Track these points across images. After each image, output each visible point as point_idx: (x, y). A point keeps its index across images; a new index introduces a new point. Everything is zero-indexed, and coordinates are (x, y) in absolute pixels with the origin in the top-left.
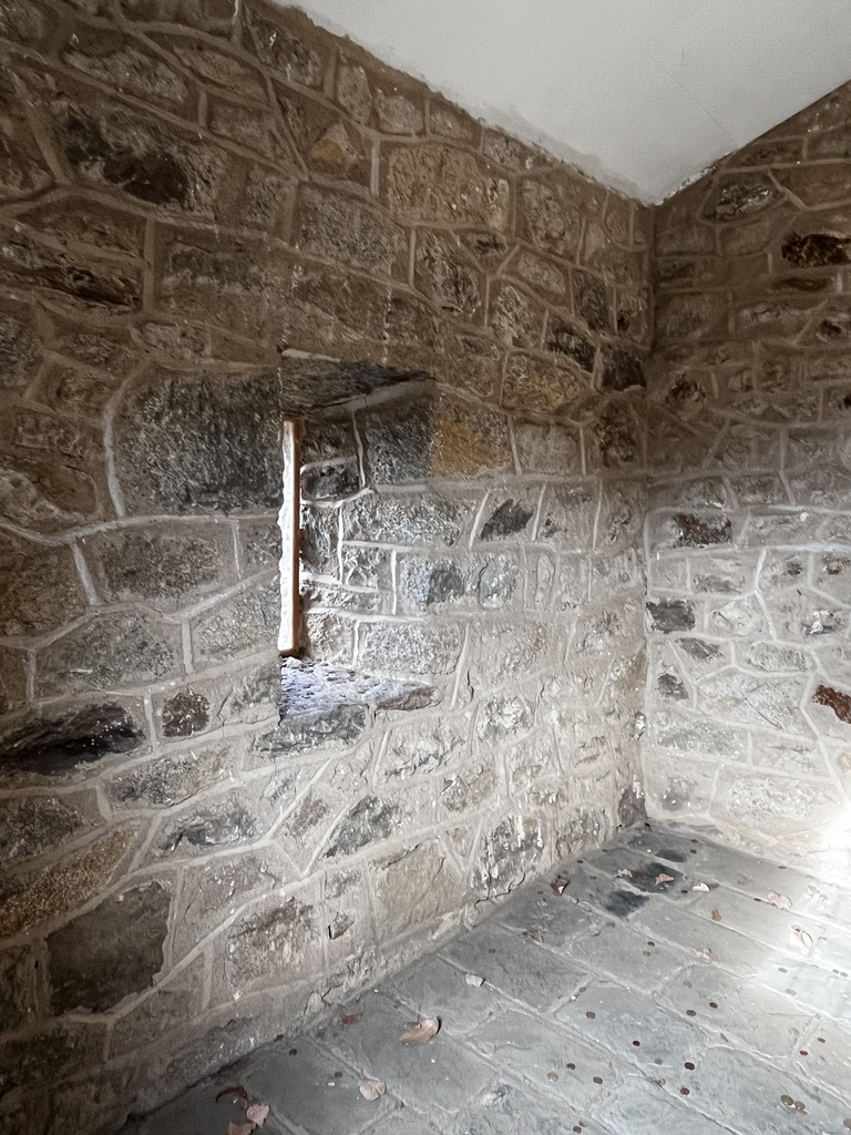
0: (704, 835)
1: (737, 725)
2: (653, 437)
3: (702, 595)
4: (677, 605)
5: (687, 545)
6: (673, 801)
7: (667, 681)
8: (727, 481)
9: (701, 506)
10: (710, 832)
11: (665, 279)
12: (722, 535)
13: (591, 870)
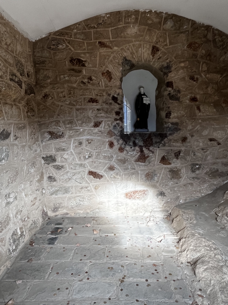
0: (65, 216)
1: (70, 185)
2: (39, 110)
3: (57, 153)
4: (51, 156)
5: (52, 140)
6: (55, 209)
7: (50, 178)
8: (61, 122)
9: (55, 129)
10: (66, 214)
11: (38, 64)
12: (61, 136)
13: (39, 236)
